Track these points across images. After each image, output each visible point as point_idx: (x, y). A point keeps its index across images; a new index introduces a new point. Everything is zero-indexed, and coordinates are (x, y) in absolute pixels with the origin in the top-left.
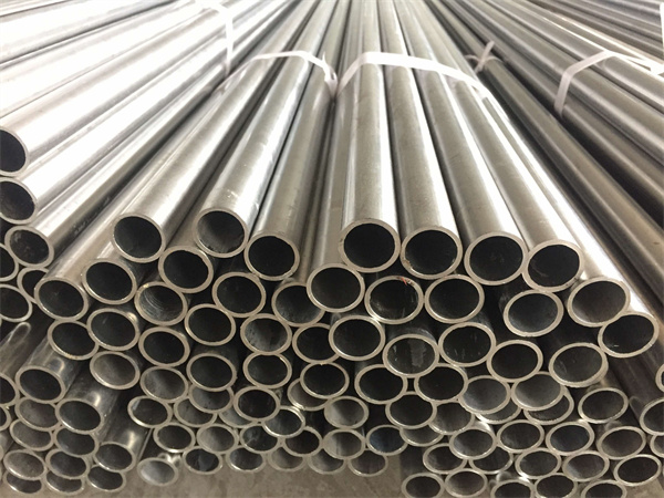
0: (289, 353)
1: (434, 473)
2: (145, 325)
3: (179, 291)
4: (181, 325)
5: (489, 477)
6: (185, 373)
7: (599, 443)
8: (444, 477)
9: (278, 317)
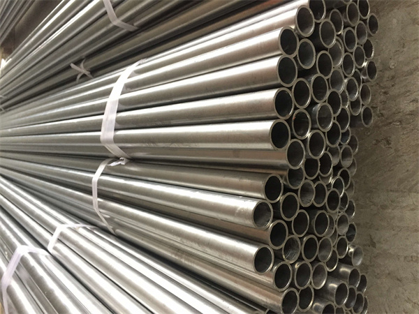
0: (314, 181)
1: (361, 110)
2: (300, 259)
3: (287, 238)
4: (301, 238)
5: (363, 82)
6: (321, 238)
7: (353, 25)
8: (363, 105)
9: (300, 187)
